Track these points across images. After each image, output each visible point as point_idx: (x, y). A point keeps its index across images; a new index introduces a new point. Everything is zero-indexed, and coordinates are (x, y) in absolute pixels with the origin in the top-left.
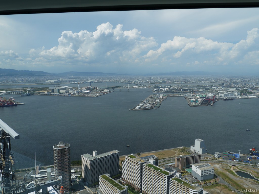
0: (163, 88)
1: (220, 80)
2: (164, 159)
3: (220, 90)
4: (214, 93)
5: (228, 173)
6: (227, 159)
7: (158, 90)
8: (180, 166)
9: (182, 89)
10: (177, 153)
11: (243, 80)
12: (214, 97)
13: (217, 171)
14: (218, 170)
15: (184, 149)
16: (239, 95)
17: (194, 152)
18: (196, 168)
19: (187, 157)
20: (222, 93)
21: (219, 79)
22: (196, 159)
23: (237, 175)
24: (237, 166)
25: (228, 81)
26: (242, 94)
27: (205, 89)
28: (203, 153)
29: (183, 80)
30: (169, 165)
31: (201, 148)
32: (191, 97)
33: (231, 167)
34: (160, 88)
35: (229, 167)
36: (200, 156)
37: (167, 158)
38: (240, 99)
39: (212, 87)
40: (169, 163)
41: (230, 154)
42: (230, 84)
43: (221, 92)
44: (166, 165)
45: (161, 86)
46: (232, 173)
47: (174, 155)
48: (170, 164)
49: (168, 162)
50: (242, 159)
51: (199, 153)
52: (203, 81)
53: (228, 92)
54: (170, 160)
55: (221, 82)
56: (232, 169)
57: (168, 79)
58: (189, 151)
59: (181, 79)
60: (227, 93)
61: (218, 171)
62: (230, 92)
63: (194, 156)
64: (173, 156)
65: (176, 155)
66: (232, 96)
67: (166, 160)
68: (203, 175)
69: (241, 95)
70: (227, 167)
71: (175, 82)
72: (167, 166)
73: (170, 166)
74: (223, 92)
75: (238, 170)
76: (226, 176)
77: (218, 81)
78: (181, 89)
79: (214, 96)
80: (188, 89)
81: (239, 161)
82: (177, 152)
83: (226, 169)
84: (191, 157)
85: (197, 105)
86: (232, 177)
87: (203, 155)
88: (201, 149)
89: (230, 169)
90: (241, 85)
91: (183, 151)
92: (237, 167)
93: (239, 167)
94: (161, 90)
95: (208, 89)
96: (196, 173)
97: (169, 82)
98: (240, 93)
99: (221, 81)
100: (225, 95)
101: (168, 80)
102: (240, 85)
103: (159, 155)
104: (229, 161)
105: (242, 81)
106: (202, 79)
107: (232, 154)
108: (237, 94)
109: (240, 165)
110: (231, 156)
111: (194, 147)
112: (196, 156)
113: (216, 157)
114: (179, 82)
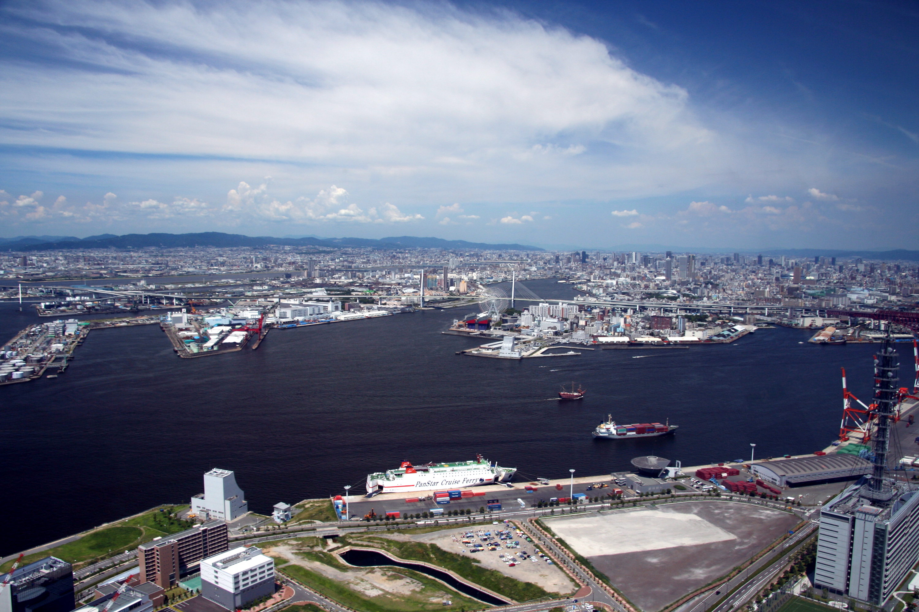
0: (78, 298)
1: (279, 261)
3: (280, 298)
4: (260, 306)
5: (318, 564)
7: (60, 305)
8: (158, 575)
9: (150, 297)
11: (346, 261)
12: (260, 320)
16: (337, 308)
17: (203, 516)
18: (217, 572)
19: (179, 541)
20: (287, 306)
21: (276, 261)
22: (214, 540)
23: (345, 566)
25: (302, 267)
26: (347, 304)
27: (229, 295)
28: (233, 516)
29: (153, 264)
30: (117, 582)
31: (226, 498)
32: (182, 325)
33: (325, 545)
34: (68, 299)
35: (320, 546)
36: (224, 528)
38: (342, 321)
39: (255, 288)
40: (117, 574)
42: (309, 275)
43: (283, 301)
44: (104, 583)
45: (68, 291)
46: (331, 562)
48: (121, 578)
49: (114, 572)
51: (222, 516)
52: (222, 268)
53: (304, 303)
54: (121, 562)
55: (283, 269)
57: (98, 264)
59: (147, 261)
60: (301, 304)
61: (287, 564)
62: (310, 303)
63: (204, 531)
64: (131, 545)
65: (141, 538)
66: (317, 313)
68: (241, 588)
69: (343, 309)
71: (125, 272)
73: (122, 583)
74: (289, 302)
77: (273, 267)
78: (146, 297)
79: (260, 317)
80: (171, 299)
83: (310, 555)
84: (195, 535)
85: (205, 350)
87: (236, 520)
88: (228, 503)
89: (323, 551)
90: (343, 278)
93: (350, 540)
94: (68, 304)
95: (242, 294)
96: (216, 588)
97: (101, 274)
98: (340, 305)
99: (281, 265)
100: (295, 313)
101: (98, 267)
102: (340, 278)
105: (346, 263)
106: (220, 259)
108: (332, 306)
111: (203, 498)
112: (211, 530)
113: (278, 521)
114: (137, 271)
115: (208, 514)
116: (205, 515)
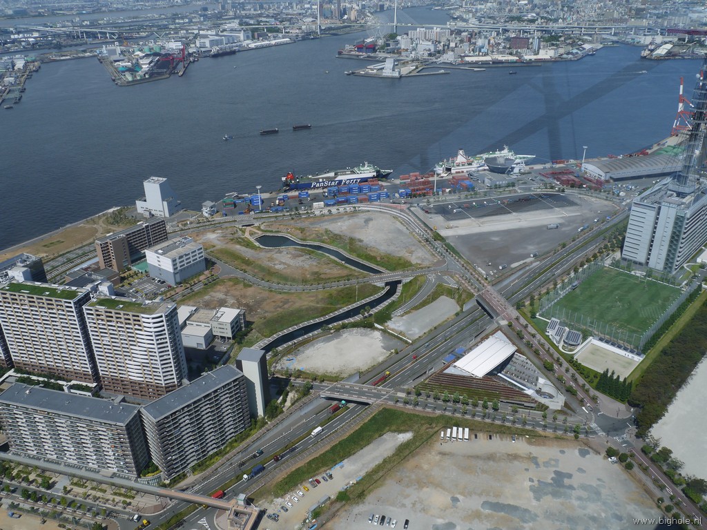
2: (64, 254)
3: (199, 30)
4: (183, 38)
5: (238, 247)
6: (232, 214)
8: (114, 262)
9: (86, 32)
10: (101, 230)
12: (183, 50)
13: (212, 249)
14: (214, 246)
15: (120, 212)
17: (147, 215)
18: (158, 257)
19: (127, 235)
20: (206, 37)
22: (156, 233)
23: (259, 247)
24: (257, 224)
27: (155, 29)
28: (171, 213)
30: (82, 269)
32: (117, 57)
33: (244, 232)
35: (240, 233)
36: (162, 223)
37: (74, 250)
39: (177, 21)
40: (82, 263)
41: (239, 198)
42: (223, 7)
43: (202, 32)
44: (72, 271)
46: (248, 244)
47: (93, 236)
48: (85, 265)
49: (79, 261)
50: (267, 206)
51: (162, 213)
54: (84, 254)
56: (247, 235)
58: (134, 216)
60: (217, 35)
61: (214, 248)
62: (225, 33)
63: (147, 227)
64: (91, 240)
65: (99, 235)
66: (232, 42)
67: (71, 256)
68: (179, 268)
70: (235, 233)
71: (61, 10)
72: (75, 272)
73: (86, 269)
74: (207, 33)
75: (260, 234)
76: (235, 256)
78: (82, 33)
79: (183, 47)
80: (104, 34)
81: (262, 212)
82: (101, 226)
83: (232, 240)
84: (140, 230)
85: (139, 78)
86: (247, 253)
87: (173, 216)
88: (165, 203)
89: (242, 237)
91: (116, 219)
92: (259, 228)
93: (262, 227)
95: (166, 27)
96: (160, 269)
98: (250, 34)
100: (213, 43)
103: (46, 249)
104: (238, 218)
107: (243, 198)
108: (244, 35)
109: (263, 220)
110: (242, 203)
111: (145, 201)
112: (153, 225)
113: (206, 215)
114: (71, 9)
115: (150, 213)
116: (148, 214)
